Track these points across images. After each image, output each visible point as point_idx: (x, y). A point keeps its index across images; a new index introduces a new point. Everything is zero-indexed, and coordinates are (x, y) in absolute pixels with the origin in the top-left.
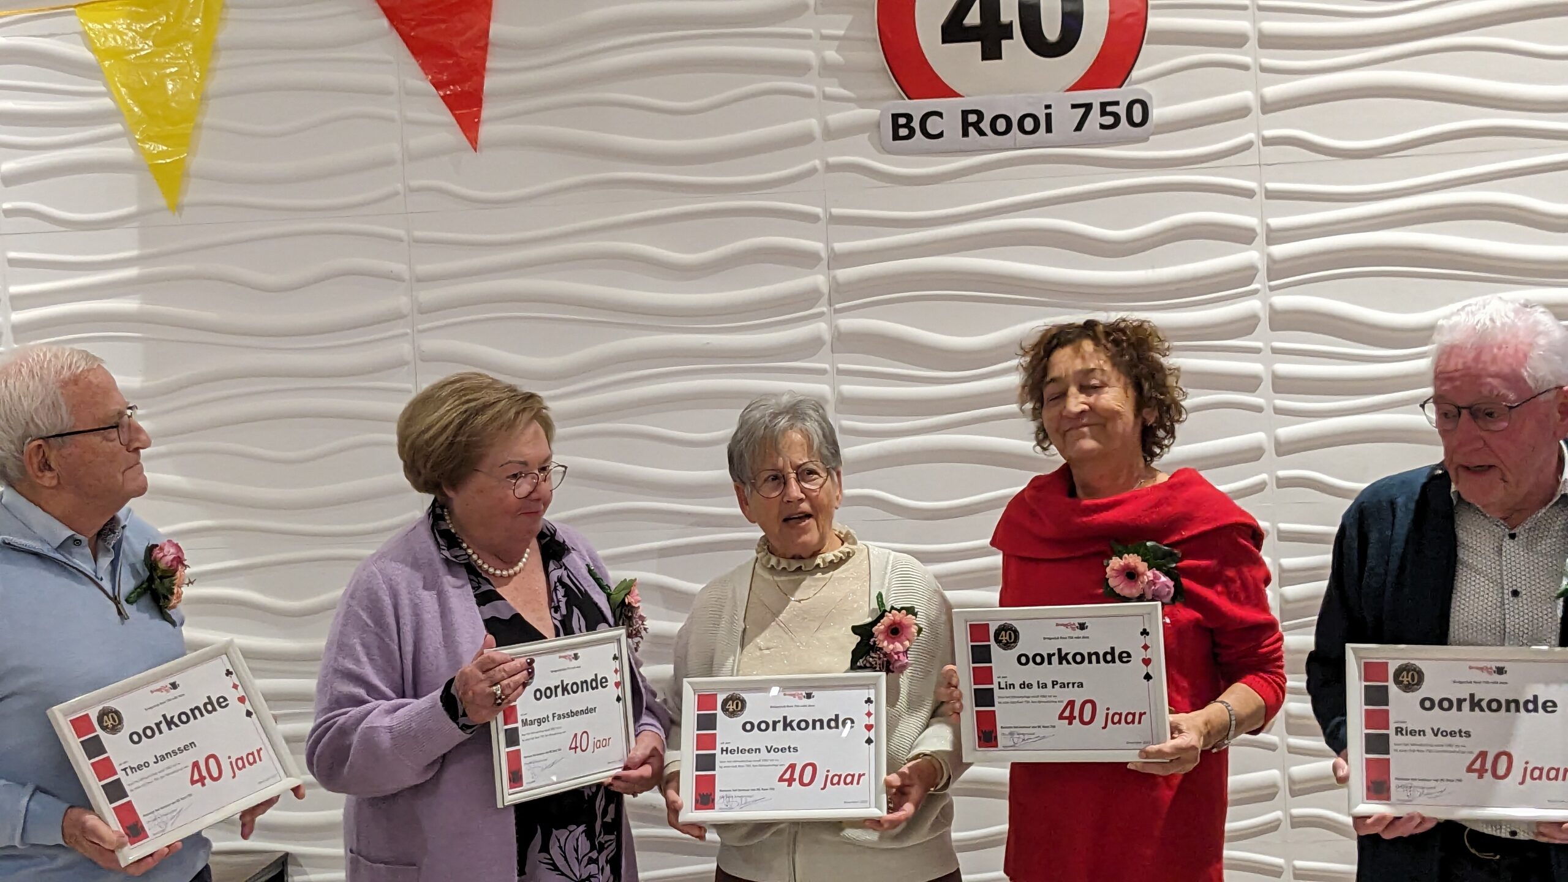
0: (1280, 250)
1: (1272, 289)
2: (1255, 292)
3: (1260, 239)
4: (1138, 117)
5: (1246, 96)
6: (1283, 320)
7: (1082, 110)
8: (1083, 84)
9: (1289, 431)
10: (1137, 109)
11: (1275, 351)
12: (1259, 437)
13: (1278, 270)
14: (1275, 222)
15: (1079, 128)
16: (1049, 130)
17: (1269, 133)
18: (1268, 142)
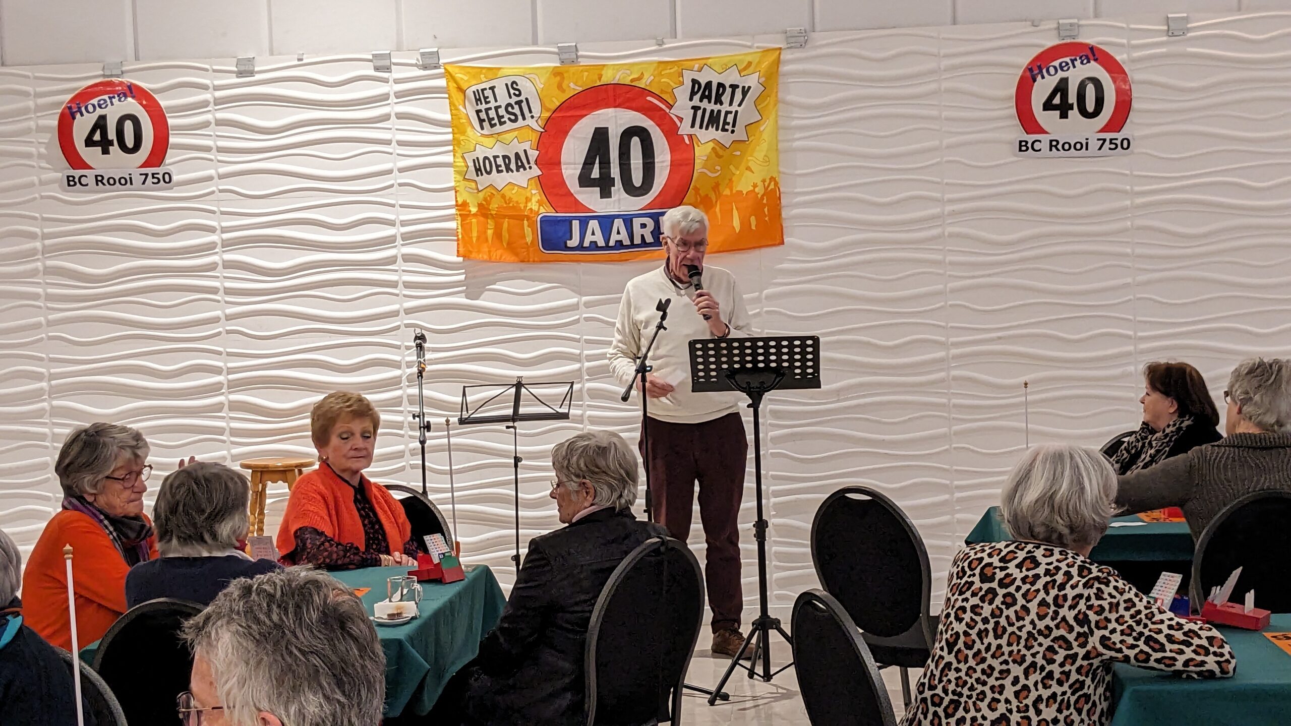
0: (226, 236)
1: (223, 251)
2: (216, 253)
4: (167, 179)
5: (212, 172)
6: (228, 265)
7: (144, 176)
8: (144, 165)
9: (230, 310)
10: (167, 176)
11: (225, 277)
12: (218, 313)
13: (226, 244)
14: (224, 224)
15: (144, 183)
16: (131, 184)
17: (221, 188)
18: (221, 191)
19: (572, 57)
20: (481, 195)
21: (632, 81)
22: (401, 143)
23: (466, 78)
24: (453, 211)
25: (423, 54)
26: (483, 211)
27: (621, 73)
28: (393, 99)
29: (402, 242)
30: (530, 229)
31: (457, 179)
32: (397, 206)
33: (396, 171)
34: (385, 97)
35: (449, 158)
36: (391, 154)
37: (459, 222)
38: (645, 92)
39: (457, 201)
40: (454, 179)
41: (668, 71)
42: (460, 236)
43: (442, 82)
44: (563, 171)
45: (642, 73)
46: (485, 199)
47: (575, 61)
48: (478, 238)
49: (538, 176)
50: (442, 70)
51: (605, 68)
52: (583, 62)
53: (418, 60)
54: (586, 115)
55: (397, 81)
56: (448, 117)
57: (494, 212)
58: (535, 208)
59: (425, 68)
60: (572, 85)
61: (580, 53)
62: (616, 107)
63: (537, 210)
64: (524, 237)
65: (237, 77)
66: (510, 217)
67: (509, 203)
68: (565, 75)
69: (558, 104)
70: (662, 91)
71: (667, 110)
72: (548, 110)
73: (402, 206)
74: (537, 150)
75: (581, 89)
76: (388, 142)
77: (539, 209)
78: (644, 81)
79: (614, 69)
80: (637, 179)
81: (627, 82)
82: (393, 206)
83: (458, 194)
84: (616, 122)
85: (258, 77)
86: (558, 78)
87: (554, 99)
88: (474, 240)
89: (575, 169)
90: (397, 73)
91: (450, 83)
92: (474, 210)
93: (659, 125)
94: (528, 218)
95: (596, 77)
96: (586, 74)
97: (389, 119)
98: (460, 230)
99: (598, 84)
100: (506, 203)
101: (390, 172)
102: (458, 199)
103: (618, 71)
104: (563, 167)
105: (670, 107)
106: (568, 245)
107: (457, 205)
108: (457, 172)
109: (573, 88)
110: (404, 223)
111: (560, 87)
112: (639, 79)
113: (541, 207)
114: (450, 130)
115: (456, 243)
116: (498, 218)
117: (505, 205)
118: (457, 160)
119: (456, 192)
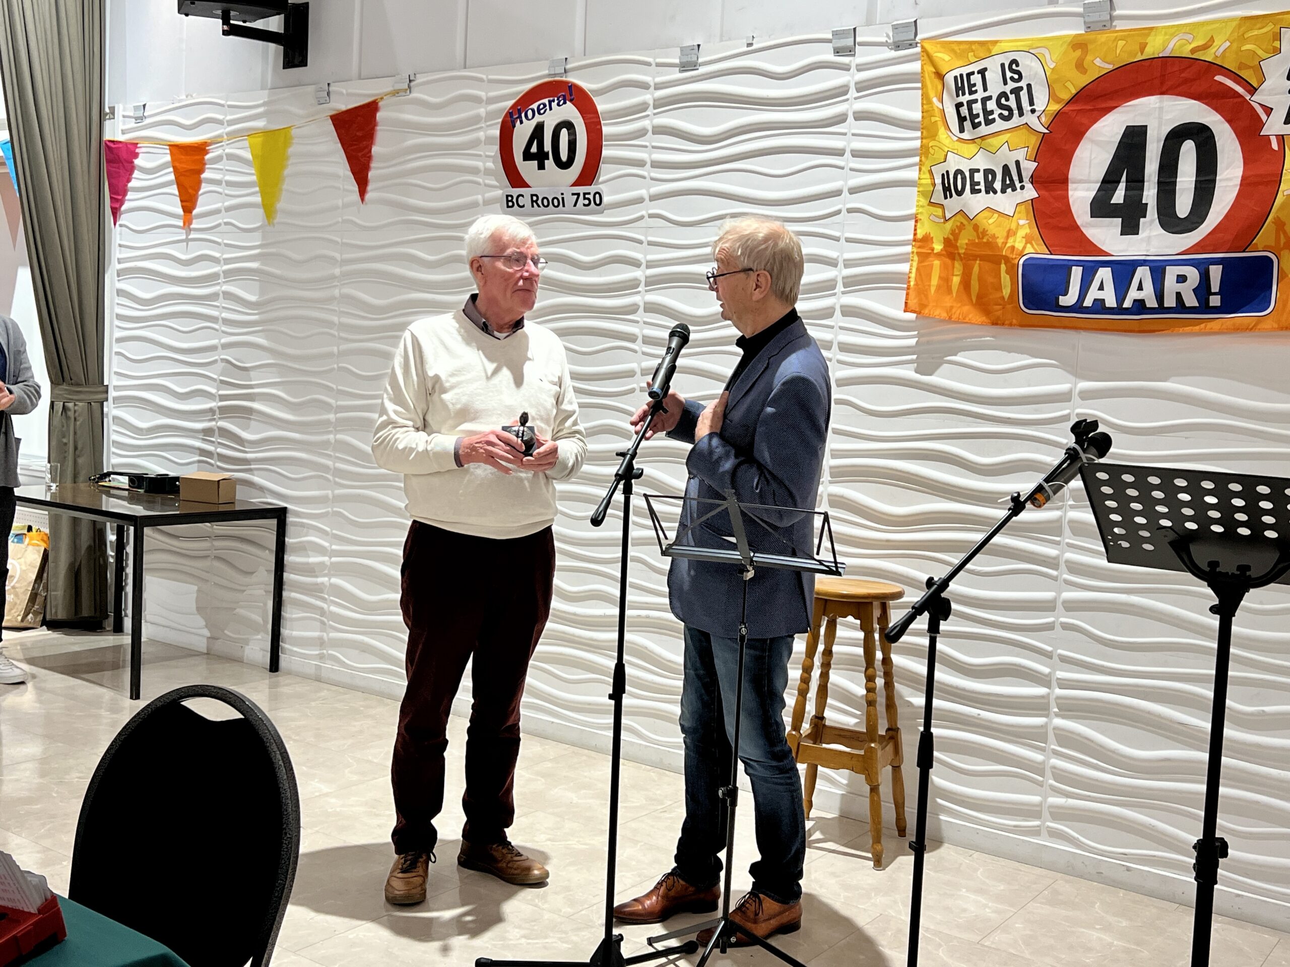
0: (651, 272)
1: (646, 291)
2: (639, 292)
3: (643, 266)
5: (643, 192)
6: (650, 308)
7: (576, 196)
8: (577, 183)
9: (648, 364)
10: (596, 197)
11: (644, 323)
12: (633, 365)
13: (650, 282)
14: (650, 257)
15: (575, 205)
16: (563, 206)
17: (651, 211)
18: (651, 216)
19: (1102, 18)
20: (949, 225)
21: (1193, 51)
22: (856, 154)
23: (947, 58)
24: (908, 249)
25: (895, 28)
26: (951, 250)
27: (1176, 39)
28: (853, 93)
29: (843, 289)
30: (1008, 277)
31: (921, 203)
32: (843, 240)
33: (845, 193)
34: (842, 91)
35: (912, 174)
36: (842, 168)
37: (915, 264)
38: (1214, 68)
39: (915, 234)
40: (916, 203)
41: (1256, 32)
42: (912, 283)
43: (916, 66)
44: (1070, 193)
45: (1212, 40)
46: (953, 232)
47: (1108, 24)
48: (939, 287)
49: (1032, 200)
50: (918, 49)
51: (1153, 33)
52: (1119, 25)
53: (888, 36)
54: (1116, 107)
55: (860, 68)
56: (917, 115)
57: (962, 251)
58: (1019, 245)
59: (897, 46)
60: (1098, 62)
61: (1117, 12)
62: (1163, 93)
63: (1021, 248)
64: (999, 288)
65: (681, 71)
66: (983, 258)
67: (983, 238)
68: (1090, 47)
69: (1074, 92)
70: (1242, 66)
71: (1248, 97)
72: (1058, 101)
73: (848, 240)
74: (1035, 161)
75: (1111, 67)
76: (840, 153)
77: (1024, 248)
78: (1212, 50)
79: (1166, 34)
80: (1183, 206)
81: (1185, 52)
82: (837, 239)
83: (919, 225)
84: (1160, 118)
85: (702, 70)
86: (1078, 53)
87: (1069, 84)
88: (933, 289)
89: (1088, 190)
90: (862, 56)
91: (925, 67)
92: (938, 247)
93: (1229, 121)
94: (1007, 260)
95: (1137, 47)
96: (1121, 43)
97: (844, 121)
98: (913, 275)
99: (1139, 57)
100: (979, 238)
101: (837, 193)
102: (919, 231)
103: (1173, 35)
104: (1071, 186)
105: (1253, 90)
106: (1061, 303)
107: (915, 240)
108: (922, 193)
109: (1100, 65)
110: (848, 264)
111: (1080, 66)
112: (1205, 47)
113: (1029, 246)
114: (918, 134)
115: (905, 292)
116: (968, 259)
117: (977, 241)
118: (922, 176)
119: (916, 221)
